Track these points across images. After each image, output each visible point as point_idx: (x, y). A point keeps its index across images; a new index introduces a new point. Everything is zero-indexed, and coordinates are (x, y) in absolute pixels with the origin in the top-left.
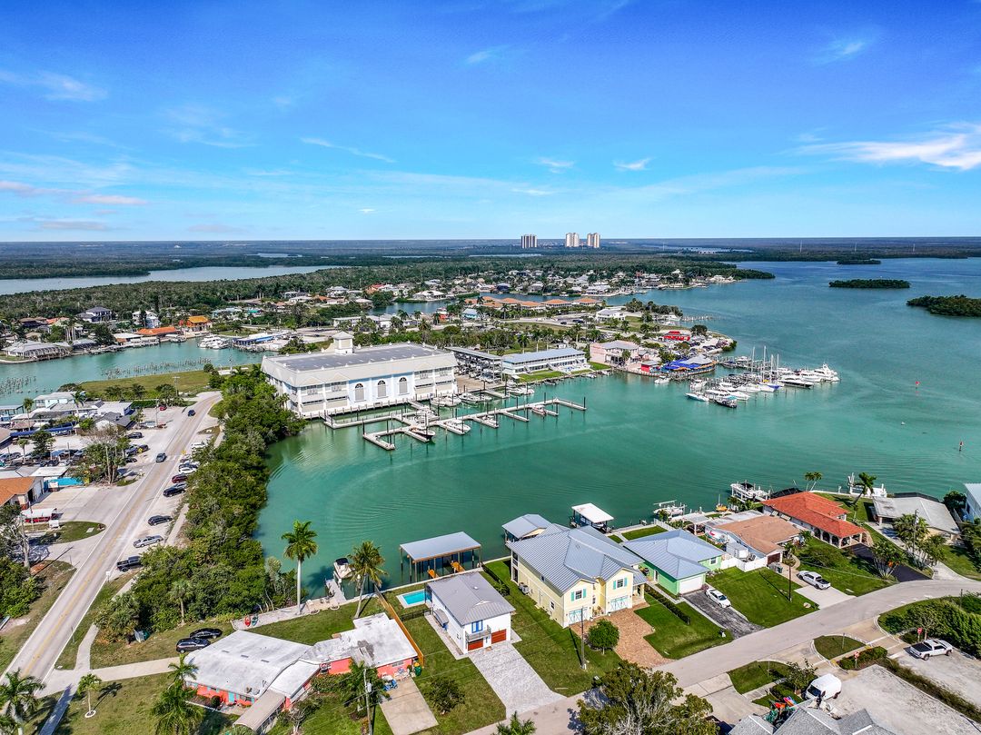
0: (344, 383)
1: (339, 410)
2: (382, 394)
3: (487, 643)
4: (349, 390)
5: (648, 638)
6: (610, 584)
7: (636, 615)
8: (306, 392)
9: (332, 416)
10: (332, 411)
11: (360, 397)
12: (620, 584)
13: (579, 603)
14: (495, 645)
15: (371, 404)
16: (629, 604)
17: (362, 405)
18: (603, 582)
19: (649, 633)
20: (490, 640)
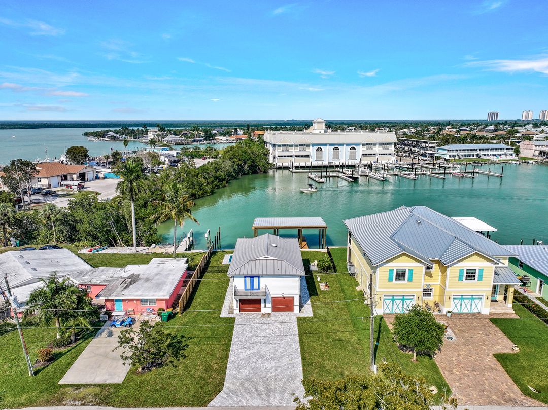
0: (308, 146)
1: (303, 164)
2: (336, 157)
3: (267, 308)
4: (312, 151)
5: (500, 358)
6: (453, 271)
7: (491, 324)
8: (281, 149)
9: (297, 168)
10: (297, 164)
11: (319, 157)
12: (471, 275)
13: (400, 287)
14: (276, 313)
15: (326, 163)
16: (485, 309)
17: (320, 163)
18: (443, 267)
19: (506, 351)
20: (269, 305)
